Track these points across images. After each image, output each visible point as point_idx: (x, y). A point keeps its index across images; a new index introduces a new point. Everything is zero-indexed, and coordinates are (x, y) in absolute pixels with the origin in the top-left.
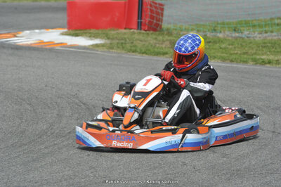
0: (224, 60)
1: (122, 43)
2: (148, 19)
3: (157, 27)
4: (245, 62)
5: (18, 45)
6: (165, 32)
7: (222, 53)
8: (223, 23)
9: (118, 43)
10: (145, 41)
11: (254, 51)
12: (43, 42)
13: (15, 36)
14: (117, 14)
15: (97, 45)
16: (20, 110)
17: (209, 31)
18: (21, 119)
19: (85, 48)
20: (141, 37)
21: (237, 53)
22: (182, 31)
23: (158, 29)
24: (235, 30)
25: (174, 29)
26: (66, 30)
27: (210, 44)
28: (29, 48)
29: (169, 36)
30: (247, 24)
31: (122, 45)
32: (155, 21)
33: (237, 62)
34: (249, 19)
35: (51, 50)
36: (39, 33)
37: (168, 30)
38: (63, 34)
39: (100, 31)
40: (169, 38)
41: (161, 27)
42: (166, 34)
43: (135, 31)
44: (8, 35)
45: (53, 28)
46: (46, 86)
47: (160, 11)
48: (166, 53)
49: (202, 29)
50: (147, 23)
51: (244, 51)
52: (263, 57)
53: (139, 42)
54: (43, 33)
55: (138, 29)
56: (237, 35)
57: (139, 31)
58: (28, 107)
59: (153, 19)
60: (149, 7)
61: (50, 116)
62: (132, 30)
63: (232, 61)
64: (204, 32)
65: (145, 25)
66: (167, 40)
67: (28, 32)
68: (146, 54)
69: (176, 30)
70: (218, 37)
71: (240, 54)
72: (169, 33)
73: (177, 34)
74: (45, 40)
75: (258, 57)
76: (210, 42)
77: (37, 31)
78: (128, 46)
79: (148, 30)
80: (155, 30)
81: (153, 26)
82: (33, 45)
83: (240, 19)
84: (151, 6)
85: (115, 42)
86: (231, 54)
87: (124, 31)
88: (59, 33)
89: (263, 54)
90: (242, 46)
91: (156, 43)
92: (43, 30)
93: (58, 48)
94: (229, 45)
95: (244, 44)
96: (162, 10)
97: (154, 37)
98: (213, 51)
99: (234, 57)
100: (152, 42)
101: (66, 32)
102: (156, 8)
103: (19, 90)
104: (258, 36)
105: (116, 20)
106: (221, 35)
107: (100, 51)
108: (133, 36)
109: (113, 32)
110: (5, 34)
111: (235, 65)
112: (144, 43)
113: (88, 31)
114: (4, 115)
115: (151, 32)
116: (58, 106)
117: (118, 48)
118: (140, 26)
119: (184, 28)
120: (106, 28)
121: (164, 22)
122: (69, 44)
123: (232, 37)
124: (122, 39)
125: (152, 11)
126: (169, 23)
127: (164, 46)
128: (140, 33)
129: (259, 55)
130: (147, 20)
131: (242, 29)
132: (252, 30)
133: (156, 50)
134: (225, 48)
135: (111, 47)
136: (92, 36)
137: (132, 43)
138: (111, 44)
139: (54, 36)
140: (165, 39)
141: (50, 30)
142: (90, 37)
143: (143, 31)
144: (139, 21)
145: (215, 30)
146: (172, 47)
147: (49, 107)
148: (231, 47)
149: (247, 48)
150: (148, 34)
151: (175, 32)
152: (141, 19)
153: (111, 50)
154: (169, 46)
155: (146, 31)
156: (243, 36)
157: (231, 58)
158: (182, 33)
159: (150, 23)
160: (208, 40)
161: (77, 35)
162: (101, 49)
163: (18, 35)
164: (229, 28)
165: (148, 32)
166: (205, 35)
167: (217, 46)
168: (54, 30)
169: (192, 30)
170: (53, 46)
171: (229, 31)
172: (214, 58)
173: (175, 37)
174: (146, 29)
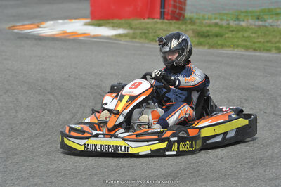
0: (247, 48)
1: (145, 33)
2: (171, 9)
3: (180, 16)
4: (269, 50)
5: (41, 36)
6: (189, 22)
7: (246, 41)
8: (246, 12)
9: (141, 33)
10: (168, 30)
11: (278, 39)
12: (65, 33)
13: (38, 27)
14: (140, 4)
15: (120, 35)
16: (43, 100)
17: (232, 20)
18: (44, 109)
19: (108, 38)
20: (164, 26)
21: (260, 42)
22: (205, 19)
23: (181, 18)
24: (258, 19)
25: (196, 18)
26: (88, 20)
27: (234, 33)
28: (53, 39)
29: (192, 25)
30: (270, 11)
31: (145, 35)
32: (178, 11)
33: (260, 51)
34: (272, 7)
35: (75, 41)
36: (62, 24)
37: (191, 19)
38: (86, 24)
39: (123, 21)
40: (192, 27)
41: (184, 17)
43: (158, 20)
44: (32, 26)
45: (76, 18)
46: (69, 76)
47: (182, 0)
49: (225, 17)
50: (170, 12)
51: (268, 39)
53: (161, 31)
55: (161, 18)
56: (261, 23)
57: (162, 20)
58: (51, 97)
59: (176, 8)
61: (73, 106)
62: (155, 20)
63: (255, 50)
64: (227, 20)
65: (168, 14)
66: (190, 29)
67: (51, 22)
69: (198, 19)
70: (242, 26)
71: (264, 43)
72: (192, 22)
73: (200, 23)
74: (69, 31)
76: (232, 31)
77: (60, 21)
78: (151, 35)
79: (172, 19)
80: (177, 19)
82: (57, 36)
83: (263, 8)
85: (138, 31)
86: (254, 43)
87: (147, 20)
88: (82, 23)
90: (265, 34)
92: (66, 21)
93: (82, 38)
94: (252, 33)
95: (267, 32)
97: (177, 26)
98: (236, 40)
99: (257, 45)
101: (89, 22)
103: (43, 81)
105: (138, 9)
106: (243, 24)
107: (123, 41)
108: (156, 26)
109: (136, 22)
110: (29, 24)
111: (258, 54)
112: (166, 32)
113: (111, 21)
114: (28, 106)
115: (174, 21)
116: (82, 96)
117: (141, 37)
118: (163, 15)
119: (206, 17)
120: (129, 17)
121: (187, 11)
122: (92, 34)
123: (255, 25)
124: (145, 29)
125: (175, 1)
126: (192, 12)
128: (162, 23)
130: (169, 9)
131: (265, 17)
134: (248, 37)
135: (134, 37)
136: (115, 26)
137: (155, 32)
138: (134, 34)
139: (78, 26)
140: (188, 28)
141: (73, 21)
142: (113, 27)
143: (166, 21)
144: (163, 10)
145: (238, 19)
146: (195, 37)
147: (72, 98)
148: (254, 35)
149: (270, 37)
150: (171, 23)
151: (198, 21)
152: (164, 8)
153: (134, 40)
154: (192, 35)
155: (169, 20)
156: (267, 24)
157: (254, 47)
158: (204, 22)
159: (173, 12)
160: (231, 29)
161: (100, 25)
162: (123, 39)
163: (42, 26)
164: (252, 16)
165: (171, 21)
166: (228, 24)
167: (240, 34)
168: (77, 21)
169: (215, 18)
170: (76, 37)
171: (252, 19)
172: (238, 46)
173: (198, 26)
174: (169, 18)
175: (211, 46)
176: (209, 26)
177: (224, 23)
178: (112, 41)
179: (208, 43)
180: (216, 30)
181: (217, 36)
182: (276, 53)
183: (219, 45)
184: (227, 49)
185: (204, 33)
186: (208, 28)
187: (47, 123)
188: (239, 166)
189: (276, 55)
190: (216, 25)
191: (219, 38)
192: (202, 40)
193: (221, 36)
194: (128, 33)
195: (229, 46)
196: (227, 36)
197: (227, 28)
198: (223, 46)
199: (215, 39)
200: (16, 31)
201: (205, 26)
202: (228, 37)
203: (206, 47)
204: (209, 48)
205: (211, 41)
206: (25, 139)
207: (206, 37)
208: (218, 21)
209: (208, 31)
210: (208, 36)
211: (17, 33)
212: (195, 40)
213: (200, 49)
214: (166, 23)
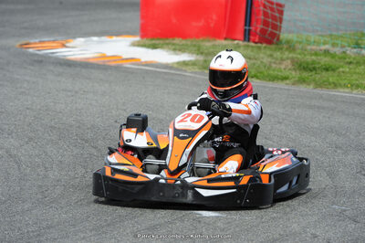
2: (260, 27)
3: (273, 38)
5: (68, 60)
6: (285, 46)
10: (256, 59)
12: (104, 56)
13: (64, 46)
14: (214, 17)
15: (185, 63)
17: (349, 46)
19: (166, 66)
22: (309, 44)
23: (275, 40)
25: (297, 42)
26: (137, 39)
27: (352, 66)
28: (85, 65)
29: (290, 52)
32: (270, 30)
35: (118, 68)
36: (98, 42)
37: (288, 42)
38: (134, 44)
39: (188, 42)
40: (291, 55)
41: (278, 39)
42: (287, 49)
43: (241, 42)
44: (54, 44)
45: (118, 35)
47: (277, 15)
48: (286, 78)
49: (339, 42)
50: (258, 30)
54: (102, 42)
55: (245, 40)
57: (246, 43)
59: (268, 26)
60: (262, 8)
62: (236, 42)
64: (343, 47)
65: (255, 34)
66: (288, 58)
67: (82, 40)
68: (258, 78)
69: (300, 43)
72: (291, 47)
73: (302, 49)
74: (109, 54)
76: (350, 63)
77: (95, 39)
79: (261, 41)
80: (269, 42)
81: (267, 36)
82: (91, 61)
84: (265, 6)
87: (223, 42)
88: (128, 43)
91: (270, 62)
92: (103, 38)
93: (127, 65)
96: (281, 13)
97: (268, 52)
98: (355, 77)
100: (265, 61)
101: (138, 42)
102: (272, 9)
105: (212, 25)
107: (189, 72)
109: (207, 44)
110: (49, 41)
113: (167, 41)
115: (264, 45)
118: (248, 36)
120: (197, 37)
121: (282, 30)
122: (143, 60)
125: (266, 14)
126: (290, 32)
127: (283, 67)
128: (248, 46)
130: (258, 27)
133: (271, 72)
135: (205, 67)
138: (205, 61)
139: (122, 48)
140: (284, 57)
141: (114, 38)
142: (175, 50)
143: (252, 44)
144: (247, 28)
145: (358, 45)
146: (295, 70)
150: (259, 48)
151: (299, 46)
152: (250, 26)
153: (206, 71)
154: (290, 67)
155: (256, 43)
158: (309, 47)
159: (263, 31)
160: (348, 60)
161: (154, 47)
162: (189, 68)
163: (68, 45)
165: (259, 45)
166: (344, 53)
167: (361, 69)
169: (325, 43)
170: (120, 63)
172: (357, 87)
173: (300, 54)
174: (257, 40)
175: (319, 85)
176: (316, 54)
177: (337, 50)
178: (173, 72)
179: (314, 80)
180: (325, 60)
181: (327, 70)
183: (330, 84)
184: (342, 90)
185: (308, 64)
186: (314, 57)
190: (326, 52)
191: (330, 73)
192: (305, 74)
193: (333, 70)
194: (196, 60)
195: (345, 86)
196: (341, 69)
197: (340, 58)
198: (335, 85)
199: (324, 73)
200: (31, 50)
201: (312, 55)
202: (343, 72)
203: (312, 87)
204: (316, 88)
205: (318, 77)
207: (311, 71)
208: (327, 47)
209: (313, 62)
210: (314, 69)
211: (33, 55)
212: (295, 75)
213: (303, 88)
214: (252, 47)
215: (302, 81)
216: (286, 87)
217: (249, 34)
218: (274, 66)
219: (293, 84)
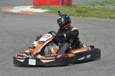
0: (97, 17)
1: (55, 11)
4: (106, 18)
5: (13, 13)
6: (73, 6)
7: (97, 14)
8: (97, 2)
9: (54, 11)
10: (65, 10)
11: (110, 13)
12: (23, 11)
13: (12, 9)
15: (45, 12)
16: (14, 39)
17: (91, 5)
18: (15, 42)
19: (40, 13)
20: (63, 8)
21: (103, 14)
22: (80, 6)
23: (70, 5)
24: (102, 5)
26: (32, 6)
27: (92, 11)
28: (18, 14)
30: (106, 2)
32: (69, 2)
33: (103, 18)
35: (27, 14)
37: (74, 5)
38: (32, 8)
39: (46, 6)
41: (71, 4)
42: (74, 7)
46: (25, 29)
48: (73, 15)
51: (106, 13)
52: (113, 16)
53: (62, 10)
54: (23, 7)
55: (62, 5)
56: (103, 7)
57: (62, 6)
58: (18, 37)
61: (26, 41)
62: (60, 6)
63: (101, 18)
64: (89, 6)
65: (65, 3)
66: (74, 10)
67: (17, 7)
69: (77, 5)
70: (95, 8)
71: (104, 15)
72: (75, 6)
74: (24, 10)
75: (111, 16)
76: (91, 10)
77: (21, 7)
79: (66, 5)
80: (69, 5)
83: (104, 1)
85: (53, 11)
86: (100, 15)
87: (56, 6)
88: (30, 7)
89: (113, 15)
92: (23, 6)
93: (29, 13)
94: (99, 11)
95: (106, 11)
97: (69, 8)
98: (93, 14)
99: (101, 16)
100: (68, 10)
103: (14, 31)
104: (111, 7)
105: (53, 2)
106: (96, 7)
107: (46, 15)
108: (60, 8)
109: (52, 7)
111: (102, 19)
112: (64, 11)
113: (41, 6)
114: (8, 41)
115: (67, 6)
117: (54, 13)
118: (63, 4)
119: (81, 4)
120: (49, 5)
121: (72, 2)
122: (34, 12)
123: (100, 8)
124: (56, 10)
126: (74, 3)
127: (73, 12)
129: (112, 15)
130: (65, 1)
131: (105, 4)
132: (109, 5)
134: (98, 12)
135: (51, 13)
138: (51, 11)
139: (28, 9)
141: (26, 6)
142: (43, 9)
145: (93, 5)
146: (76, 13)
147: (26, 38)
148: (100, 12)
149: (107, 12)
151: (77, 6)
152: (63, 1)
153: (51, 14)
154: (75, 12)
155: (65, 6)
156: (105, 7)
157: (100, 16)
159: (67, 3)
160: (91, 9)
161: (37, 8)
163: (13, 9)
164: (99, 4)
166: (90, 7)
167: (94, 12)
168: (28, 6)
169: (84, 5)
171: (99, 5)
172: (94, 16)
173: (77, 8)
174: (65, 5)
176: (82, 8)
177: (88, 7)
179: (81, 15)
180: (84, 10)
182: (109, 19)
183: (86, 16)
184: (89, 17)
186: (81, 9)
187: (16, 48)
188: (95, 65)
189: (109, 20)
190: (85, 7)
191: (86, 13)
192: (79, 14)
193: (87, 12)
194: (49, 11)
195: (90, 16)
196: (89, 12)
197: (89, 9)
198: (87, 16)
199: (84, 13)
200: (3, 10)
201: (80, 8)
202: (89, 13)
203: (81, 17)
204: (82, 17)
205: (82, 14)
206: (7, 55)
207: (81, 13)
208: (85, 6)
209: (81, 10)
210: (81, 12)
211: (3, 12)
212: (76, 14)
213: (78, 17)
214: (64, 7)
215: (78, 15)
216: (74, 17)
217: (63, 3)
218: (70, 12)
219: (76, 16)
